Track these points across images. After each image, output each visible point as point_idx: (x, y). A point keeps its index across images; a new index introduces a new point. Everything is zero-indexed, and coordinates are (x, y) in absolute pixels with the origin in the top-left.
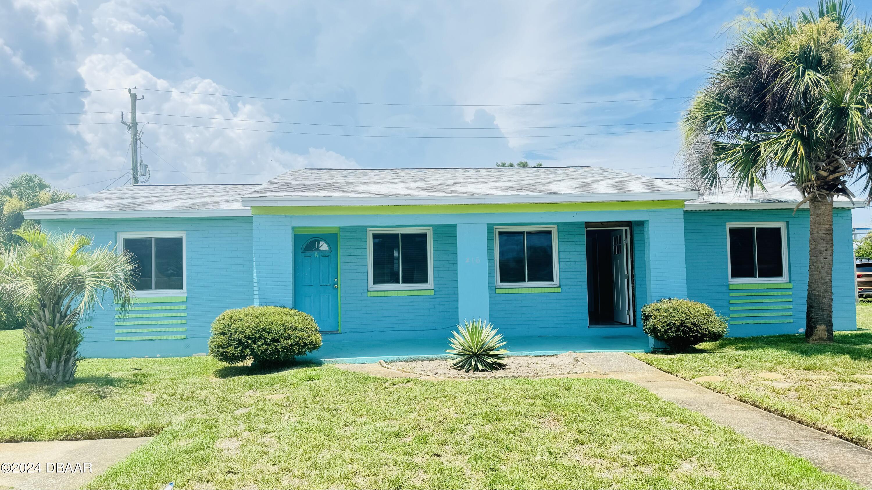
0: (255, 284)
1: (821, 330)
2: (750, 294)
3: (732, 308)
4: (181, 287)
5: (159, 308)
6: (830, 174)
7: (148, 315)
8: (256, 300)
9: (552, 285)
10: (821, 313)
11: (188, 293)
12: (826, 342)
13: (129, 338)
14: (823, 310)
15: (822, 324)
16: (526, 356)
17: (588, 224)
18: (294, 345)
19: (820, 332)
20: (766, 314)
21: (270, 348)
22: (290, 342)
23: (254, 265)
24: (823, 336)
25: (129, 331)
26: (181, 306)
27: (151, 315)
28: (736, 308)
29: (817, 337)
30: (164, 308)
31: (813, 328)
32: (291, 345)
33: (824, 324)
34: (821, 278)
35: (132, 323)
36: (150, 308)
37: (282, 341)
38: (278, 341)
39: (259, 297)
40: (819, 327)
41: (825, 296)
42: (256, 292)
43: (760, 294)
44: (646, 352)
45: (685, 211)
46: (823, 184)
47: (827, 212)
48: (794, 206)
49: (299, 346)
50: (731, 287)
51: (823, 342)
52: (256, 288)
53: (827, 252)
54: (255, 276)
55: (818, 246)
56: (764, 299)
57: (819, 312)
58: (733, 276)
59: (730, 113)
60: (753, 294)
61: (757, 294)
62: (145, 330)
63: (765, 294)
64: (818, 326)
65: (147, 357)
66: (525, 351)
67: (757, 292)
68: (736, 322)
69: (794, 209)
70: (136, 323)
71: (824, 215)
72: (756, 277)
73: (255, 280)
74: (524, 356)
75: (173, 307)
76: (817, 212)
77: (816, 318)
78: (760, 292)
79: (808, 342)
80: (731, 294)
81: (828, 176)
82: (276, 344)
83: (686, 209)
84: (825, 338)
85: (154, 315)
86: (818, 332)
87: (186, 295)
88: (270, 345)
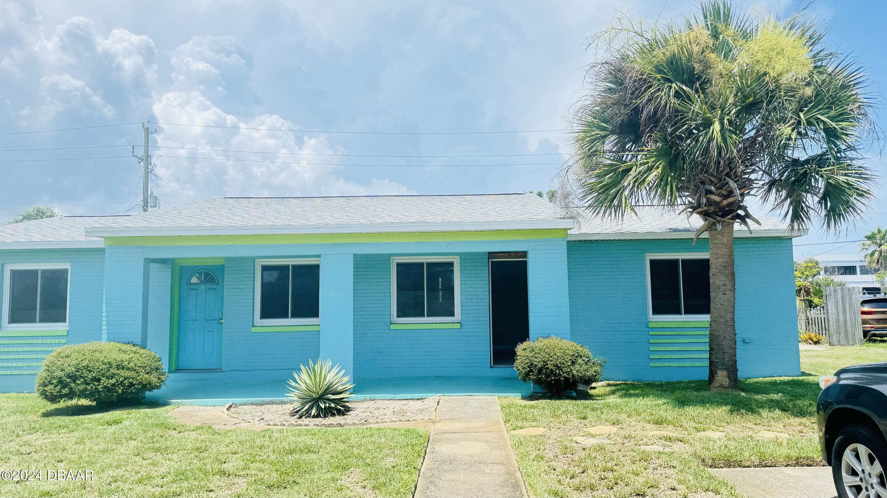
0: (104, 319)
1: (722, 377)
2: (672, 333)
3: (652, 349)
4: (64, 321)
5: (40, 341)
6: (725, 199)
7: (28, 349)
8: (104, 336)
9: (454, 320)
10: (722, 356)
11: (69, 326)
12: (728, 390)
13: (9, 372)
14: (723, 353)
15: (722, 369)
16: (391, 399)
17: (491, 255)
18: (118, 385)
19: (721, 378)
20: (692, 356)
21: (89, 388)
22: (113, 381)
23: (104, 298)
24: (724, 383)
25: (10, 365)
26: (61, 340)
27: (32, 349)
28: (656, 349)
29: (718, 385)
30: (45, 342)
31: (713, 374)
32: (113, 385)
33: (725, 369)
34: (721, 317)
35: (13, 357)
36: (31, 342)
37: (104, 379)
38: (99, 380)
39: (107, 332)
40: (720, 373)
41: (725, 337)
42: (104, 327)
43: (684, 333)
44: (524, 398)
45: (568, 242)
46: (718, 210)
47: (725, 242)
48: (692, 235)
49: (124, 385)
50: (650, 325)
51: (724, 390)
52: (104, 323)
53: (725, 287)
54: (104, 309)
55: (716, 280)
56: (689, 338)
57: (719, 356)
58: (656, 311)
59: (612, 132)
60: (677, 333)
61: (681, 333)
62: (25, 364)
63: (691, 333)
64: (718, 372)
65: (27, 392)
66: (390, 394)
67: (680, 331)
68: (657, 364)
69: (693, 239)
70: (17, 357)
71: (721, 245)
72: (681, 314)
73: (104, 314)
74: (388, 400)
75: (53, 341)
76: (715, 241)
77: (716, 362)
78: (685, 331)
79: (709, 390)
80: (651, 333)
81: (721, 201)
82: (96, 384)
83: (568, 239)
84: (726, 386)
85: (35, 349)
86: (719, 378)
87: (68, 328)
88: (89, 384)
